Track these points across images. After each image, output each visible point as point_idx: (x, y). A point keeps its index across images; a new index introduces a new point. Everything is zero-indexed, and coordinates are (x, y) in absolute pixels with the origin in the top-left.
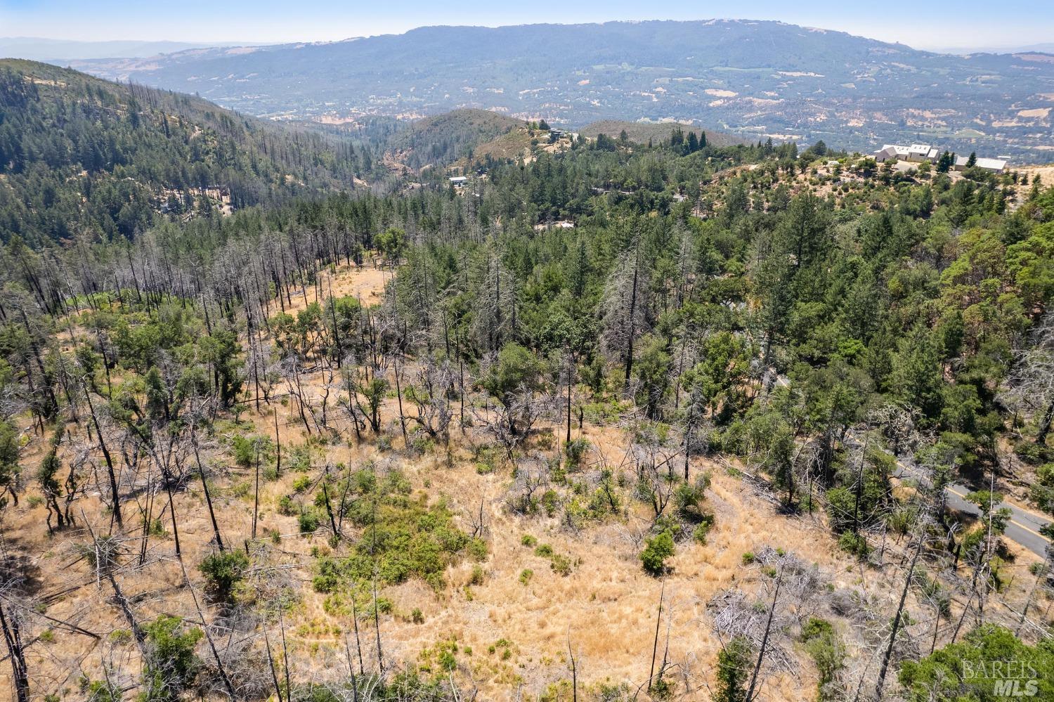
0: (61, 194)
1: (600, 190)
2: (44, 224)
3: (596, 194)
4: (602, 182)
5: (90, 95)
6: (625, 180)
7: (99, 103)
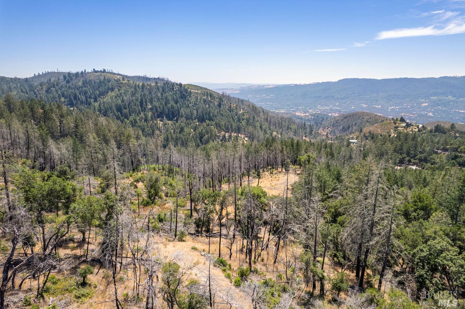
0: (186, 130)
1: (439, 151)
2: (177, 140)
3: (436, 153)
4: (442, 147)
5: (207, 96)
6: (459, 147)
7: (210, 99)
